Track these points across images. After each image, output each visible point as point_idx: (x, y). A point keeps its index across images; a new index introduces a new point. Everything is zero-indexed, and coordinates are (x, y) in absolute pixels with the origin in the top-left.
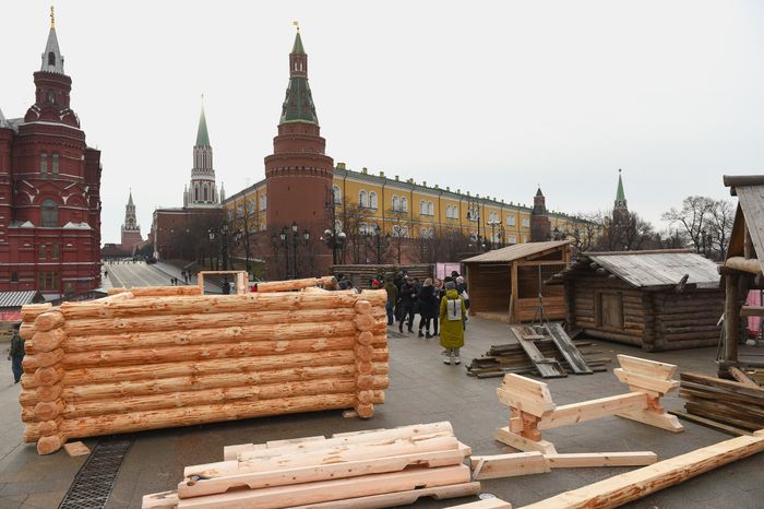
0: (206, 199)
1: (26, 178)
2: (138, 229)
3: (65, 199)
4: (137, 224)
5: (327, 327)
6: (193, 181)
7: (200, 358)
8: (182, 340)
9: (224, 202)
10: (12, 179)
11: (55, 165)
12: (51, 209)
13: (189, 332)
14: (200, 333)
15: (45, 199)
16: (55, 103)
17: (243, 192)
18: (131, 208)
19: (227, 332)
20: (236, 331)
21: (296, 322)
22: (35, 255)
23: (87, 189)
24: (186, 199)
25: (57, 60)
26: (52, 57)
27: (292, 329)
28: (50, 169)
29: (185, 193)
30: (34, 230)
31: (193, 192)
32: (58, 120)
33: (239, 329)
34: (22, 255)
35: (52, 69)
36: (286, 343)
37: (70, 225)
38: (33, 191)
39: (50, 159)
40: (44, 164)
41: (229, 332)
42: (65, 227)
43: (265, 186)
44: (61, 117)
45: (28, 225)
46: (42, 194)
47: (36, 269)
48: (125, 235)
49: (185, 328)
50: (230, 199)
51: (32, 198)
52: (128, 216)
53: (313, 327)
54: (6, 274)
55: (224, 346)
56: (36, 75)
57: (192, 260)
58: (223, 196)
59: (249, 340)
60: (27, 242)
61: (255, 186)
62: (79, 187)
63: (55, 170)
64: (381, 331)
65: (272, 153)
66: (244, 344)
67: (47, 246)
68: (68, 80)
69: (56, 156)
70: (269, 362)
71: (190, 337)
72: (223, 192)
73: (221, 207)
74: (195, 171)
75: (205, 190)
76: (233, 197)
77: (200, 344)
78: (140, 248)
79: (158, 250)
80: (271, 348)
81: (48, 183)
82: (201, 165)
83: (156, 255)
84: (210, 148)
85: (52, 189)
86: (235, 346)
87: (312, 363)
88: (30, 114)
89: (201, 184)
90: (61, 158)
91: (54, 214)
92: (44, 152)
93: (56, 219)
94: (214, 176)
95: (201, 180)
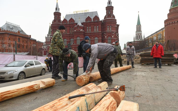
0: (140, 38)
1: (104, 32)
3: (113, 36)
6: (136, 34)
9: (144, 39)
10: (102, 33)
11: (111, 28)
12: (110, 39)
15: (109, 37)
16: (110, 13)
17: (152, 35)
24: (134, 39)
25: (111, 3)
26: (109, 3)
28: (109, 30)
31: (136, 37)
32: (111, 17)
35: (110, 5)
38: (106, 35)
39: (109, 27)
40: (108, 28)
42: (113, 43)
43: (164, 29)
44: (112, 16)
50: (146, 38)
51: (106, 37)
56: (106, 8)
58: (144, 37)
61: (157, 32)
62: (116, 34)
63: (111, 30)
65: (167, 19)
68: (113, 7)
69: (111, 26)
74: (137, 31)
75: (139, 36)
76: (148, 37)
82: (138, 30)
84: (141, 25)
85: (110, 34)
88: (105, 17)
89: (138, 35)
90: (112, 26)
91: (110, 40)
92: (108, 25)
93: (111, 42)
94: (142, 32)
95: (138, 34)
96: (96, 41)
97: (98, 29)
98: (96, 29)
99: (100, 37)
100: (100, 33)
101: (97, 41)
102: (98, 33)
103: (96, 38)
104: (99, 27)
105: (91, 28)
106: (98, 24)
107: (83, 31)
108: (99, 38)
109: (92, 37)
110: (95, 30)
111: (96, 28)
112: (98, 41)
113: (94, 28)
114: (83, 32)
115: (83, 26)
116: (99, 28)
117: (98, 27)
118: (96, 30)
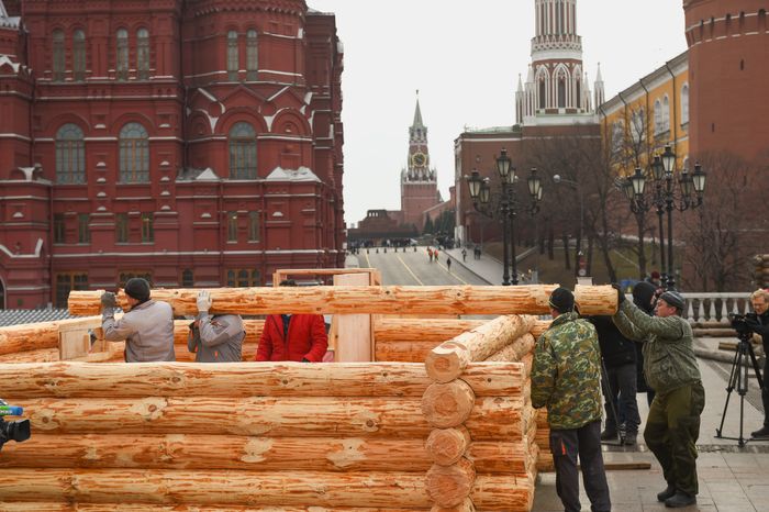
0: (562, 104)
1: (203, 82)
2: (433, 177)
3: (269, 120)
4: (431, 167)
5: (362, 411)
6: (535, 64)
7: (81, 463)
8: (45, 420)
9: (602, 108)
10: (181, 88)
11: (252, 52)
12: (244, 142)
13: (59, 404)
14: (81, 407)
15: (235, 123)
17: (643, 83)
18: (418, 133)
19: (133, 410)
20: (153, 408)
21: (288, 393)
22: (219, 235)
23: (308, 98)
24: (520, 106)
27: (279, 411)
28: (243, 62)
29: (519, 93)
30: (217, 187)
31: (535, 89)
33: (161, 403)
34: (199, 235)
36: (267, 445)
37: (278, 174)
38: (214, 108)
39: (243, 40)
40: (233, 52)
41: (139, 409)
42: (270, 177)
45: (208, 175)
46: (231, 113)
47: (222, 262)
48: (408, 191)
49: (52, 395)
50: (614, 101)
51: (213, 122)
52: (413, 149)
53: (328, 408)
54: (173, 272)
55: (129, 440)
57: (527, 245)
58: (599, 94)
59: (186, 430)
60: (206, 210)
61: (670, 66)
62: (294, 96)
63: (252, 64)
64: (505, 429)
66: (176, 440)
67: (240, 216)
69: (252, 35)
70: (225, 487)
71: (60, 415)
72: (599, 84)
73: (596, 120)
74: (540, 41)
75: (562, 83)
76: (622, 96)
77: (83, 431)
78: (433, 218)
79: (463, 223)
80: (230, 453)
81: (240, 91)
82: (551, 29)
83: (459, 232)
85: (247, 102)
86: (153, 442)
87: (327, 496)
89: (551, 69)
90: (261, 37)
91: (252, 151)
92: (233, 28)
93: (254, 163)
94: (580, 49)
95: (551, 61)
96: (130, 152)
97: (153, 56)
98: (132, 57)
99: (165, 118)
100: (167, 87)
101: (138, 151)
102: (150, 87)
103: (133, 132)
104: (152, 38)
105: (88, 39)
106: (150, 12)
107: (16, 67)
108: (152, 131)
109: (101, 119)
110: (124, 66)
111: (133, 47)
112: (146, 152)
113: (111, 41)
114: (21, 80)
115: (16, 21)
116: (153, 47)
117: (144, 34)
118: (132, 65)
